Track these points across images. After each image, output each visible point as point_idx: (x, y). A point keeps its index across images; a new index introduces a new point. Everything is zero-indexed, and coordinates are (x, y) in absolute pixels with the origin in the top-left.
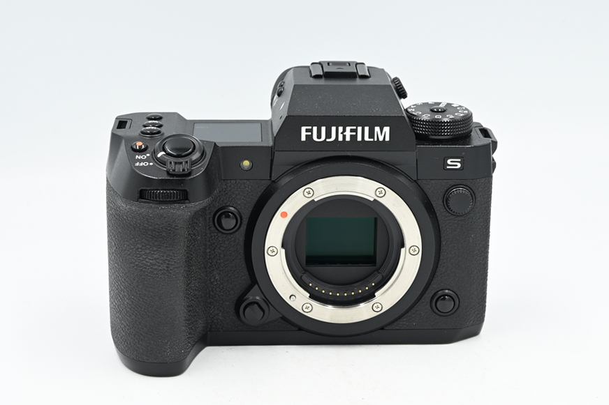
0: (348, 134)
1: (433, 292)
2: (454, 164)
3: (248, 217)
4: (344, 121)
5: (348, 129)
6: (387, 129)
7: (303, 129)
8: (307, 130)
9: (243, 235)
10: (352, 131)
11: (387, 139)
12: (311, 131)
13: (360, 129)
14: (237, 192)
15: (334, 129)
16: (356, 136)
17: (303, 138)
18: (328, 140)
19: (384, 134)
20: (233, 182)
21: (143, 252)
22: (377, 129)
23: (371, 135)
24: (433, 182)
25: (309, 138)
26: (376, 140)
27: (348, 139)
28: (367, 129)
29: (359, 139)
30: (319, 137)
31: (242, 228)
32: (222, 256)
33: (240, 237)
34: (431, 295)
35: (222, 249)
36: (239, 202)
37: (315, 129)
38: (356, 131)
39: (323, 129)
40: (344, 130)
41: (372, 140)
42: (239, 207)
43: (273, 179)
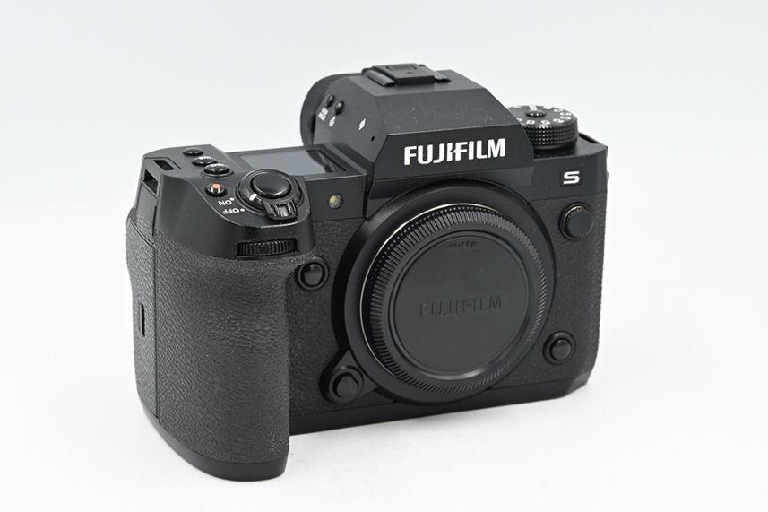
0: (458, 151)
1: (547, 336)
2: (571, 177)
3: (336, 267)
4: (453, 137)
5: (459, 145)
6: (502, 142)
7: (407, 150)
8: (412, 152)
9: (331, 290)
10: (463, 147)
11: (503, 154)
12: (415, 151)
13: (471, 144)
14: (324, 237)
15: (442, 147)
16: (467, 154)
17: (407, 162)
18: (435, 162)
19: (498, 148)
20: (320, 224)
21: (238, 324)
22: (491, 143)
23: (485, 151)
24: (548, 202)
25: (414, 160)
26: (489, 156)
27: (458, 158)
28: (479, 143)
29: (471, 157)
30: (425, 158)
31: (329, 282)
32: (305, 320)
33: (327, 293)
34: (544, 340)
35: (305, 310)
36: (327, 250)
37: (421, 149)
38: (466, 147)
39: (430, 148)
40: (454, 148)
41: (485, 157)
42: (326, 255)
43: (367, 217)
